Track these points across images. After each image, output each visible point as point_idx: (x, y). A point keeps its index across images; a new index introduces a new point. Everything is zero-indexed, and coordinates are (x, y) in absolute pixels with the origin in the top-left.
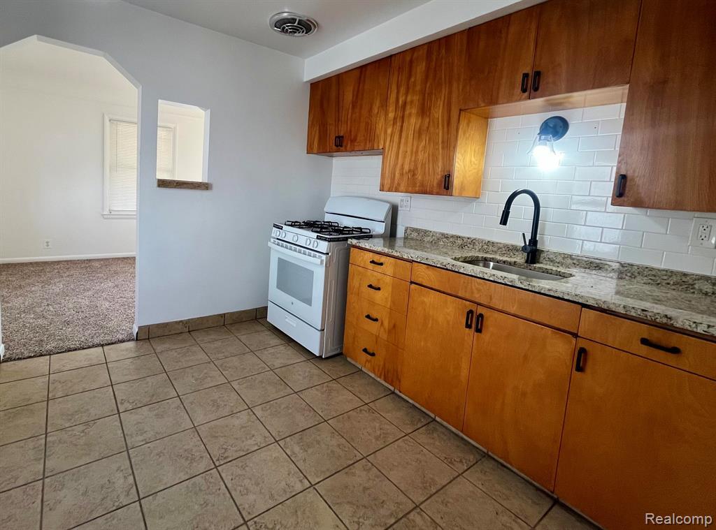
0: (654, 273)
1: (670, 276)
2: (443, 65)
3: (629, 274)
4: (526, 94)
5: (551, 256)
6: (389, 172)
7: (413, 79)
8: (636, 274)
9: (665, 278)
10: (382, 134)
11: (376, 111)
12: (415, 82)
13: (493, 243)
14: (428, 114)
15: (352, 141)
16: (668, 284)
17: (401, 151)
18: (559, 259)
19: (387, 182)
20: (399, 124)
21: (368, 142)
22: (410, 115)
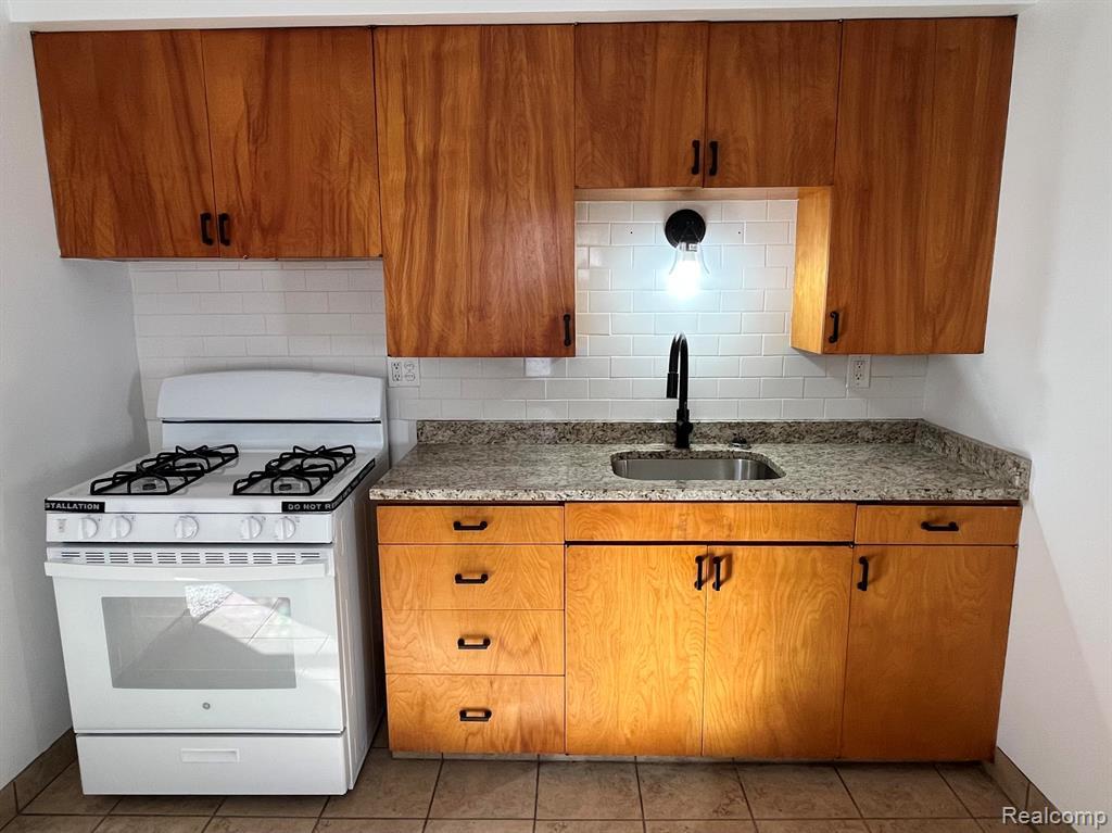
0: (821, 428)
1: (837, 428)
2: (526, 90)
3: (797, 435)
4: (698, 178)
5: (703, 430)
6: (411, 312)
7: (448, 101)
8: (804, 433)
9: (832, 431)
10: (375, 221)
11: (344, 159)
12: (455, 108)
13: (612, 424)
14: (502, 187)
15: (264, 231)
16: (835, 438)
17: (438, 266)
18: (715, 432)
19: (409, 333)
20: (423, 198)
21: (327, 237)
22: (452, 184)
